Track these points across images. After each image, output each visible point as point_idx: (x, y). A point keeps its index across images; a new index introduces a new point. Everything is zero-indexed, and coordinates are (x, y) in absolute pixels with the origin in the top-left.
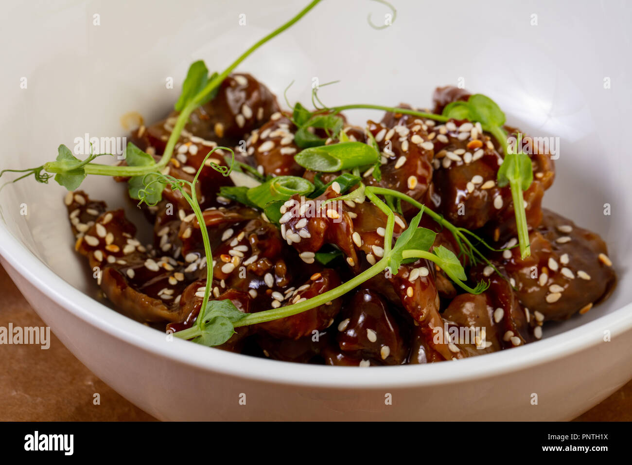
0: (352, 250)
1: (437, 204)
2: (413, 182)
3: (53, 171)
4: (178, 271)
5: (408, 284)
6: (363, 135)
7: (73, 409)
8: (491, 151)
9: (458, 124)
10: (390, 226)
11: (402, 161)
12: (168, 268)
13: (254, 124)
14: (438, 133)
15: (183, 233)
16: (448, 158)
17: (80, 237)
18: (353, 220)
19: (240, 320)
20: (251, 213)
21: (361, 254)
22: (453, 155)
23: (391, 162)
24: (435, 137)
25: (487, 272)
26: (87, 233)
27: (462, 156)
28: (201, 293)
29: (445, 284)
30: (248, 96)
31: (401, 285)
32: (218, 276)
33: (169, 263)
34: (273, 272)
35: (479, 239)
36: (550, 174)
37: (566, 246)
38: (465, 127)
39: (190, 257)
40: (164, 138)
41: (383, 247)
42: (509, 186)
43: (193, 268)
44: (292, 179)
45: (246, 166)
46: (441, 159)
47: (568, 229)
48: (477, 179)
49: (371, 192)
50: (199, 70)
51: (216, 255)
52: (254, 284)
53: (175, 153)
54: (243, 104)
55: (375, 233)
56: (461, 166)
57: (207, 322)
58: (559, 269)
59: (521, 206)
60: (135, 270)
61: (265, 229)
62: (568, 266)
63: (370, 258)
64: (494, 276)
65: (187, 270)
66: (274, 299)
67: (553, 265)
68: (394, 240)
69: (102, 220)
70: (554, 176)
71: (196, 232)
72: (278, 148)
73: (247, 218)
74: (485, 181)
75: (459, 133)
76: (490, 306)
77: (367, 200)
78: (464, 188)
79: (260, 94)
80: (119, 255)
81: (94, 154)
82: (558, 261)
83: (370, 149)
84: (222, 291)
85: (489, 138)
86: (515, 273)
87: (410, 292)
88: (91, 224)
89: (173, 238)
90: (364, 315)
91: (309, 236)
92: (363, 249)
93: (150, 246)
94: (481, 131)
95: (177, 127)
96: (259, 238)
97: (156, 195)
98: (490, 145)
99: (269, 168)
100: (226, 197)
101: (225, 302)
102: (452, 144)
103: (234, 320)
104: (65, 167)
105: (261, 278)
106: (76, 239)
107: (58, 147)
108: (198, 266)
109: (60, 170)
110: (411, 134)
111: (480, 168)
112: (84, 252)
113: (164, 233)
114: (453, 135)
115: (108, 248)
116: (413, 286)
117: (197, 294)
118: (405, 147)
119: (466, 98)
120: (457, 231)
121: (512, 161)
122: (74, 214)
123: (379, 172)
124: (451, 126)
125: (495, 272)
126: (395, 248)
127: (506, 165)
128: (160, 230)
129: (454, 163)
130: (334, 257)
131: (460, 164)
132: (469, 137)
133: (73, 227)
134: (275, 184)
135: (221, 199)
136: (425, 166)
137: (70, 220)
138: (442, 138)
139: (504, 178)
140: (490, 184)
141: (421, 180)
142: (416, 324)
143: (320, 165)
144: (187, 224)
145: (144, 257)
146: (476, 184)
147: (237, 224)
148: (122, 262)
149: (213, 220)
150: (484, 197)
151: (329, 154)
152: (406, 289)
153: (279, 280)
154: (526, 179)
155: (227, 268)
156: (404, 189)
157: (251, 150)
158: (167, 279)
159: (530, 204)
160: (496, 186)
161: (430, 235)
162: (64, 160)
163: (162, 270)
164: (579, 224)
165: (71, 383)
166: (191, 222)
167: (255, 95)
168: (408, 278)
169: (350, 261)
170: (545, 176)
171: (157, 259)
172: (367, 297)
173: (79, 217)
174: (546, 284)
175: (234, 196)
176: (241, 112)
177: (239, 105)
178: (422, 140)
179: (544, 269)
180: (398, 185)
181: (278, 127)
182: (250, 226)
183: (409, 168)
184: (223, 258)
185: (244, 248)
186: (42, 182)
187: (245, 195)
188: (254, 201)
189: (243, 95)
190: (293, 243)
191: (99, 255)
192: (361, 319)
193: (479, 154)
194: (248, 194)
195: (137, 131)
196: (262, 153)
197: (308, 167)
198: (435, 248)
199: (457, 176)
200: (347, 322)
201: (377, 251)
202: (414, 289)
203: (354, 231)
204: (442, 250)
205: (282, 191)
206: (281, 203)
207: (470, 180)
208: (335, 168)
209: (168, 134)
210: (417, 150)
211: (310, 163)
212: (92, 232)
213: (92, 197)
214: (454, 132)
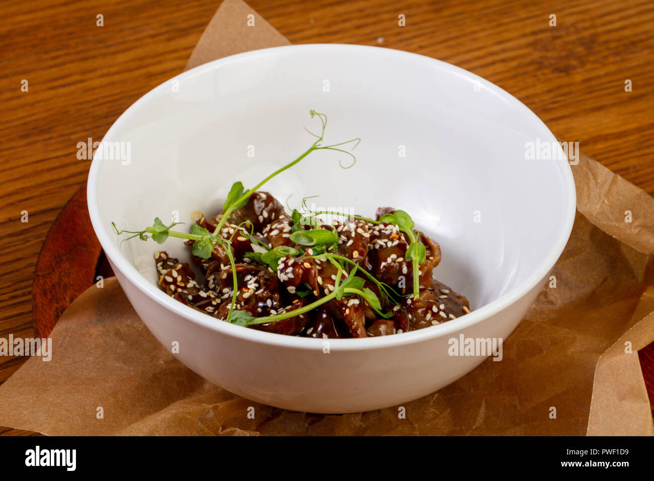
0: (317, 286)
1: (370, 269)
2: (356, 254)
3: (150, 232)
4: (218, 298)
5: (347, 307)
6: (331, 228)
7: (151, 375)
8: (403, 241)
9: (386, 225)
10: (339, 274)
11: (351, 242)
12: (212, 296)
13: (268, 221)
14: (374, 230)
15: (222, 275)
16: (378, 243)
17: (162, 277)
18: (319, 270)
19: (251, 321)
20: (262, 267)
21: (322, 289)
22: (381, 242)
23: (345, 243)
24: (372, 232)
25: (396, 309)
26: (167, 275)
27: (386, 243)
28: (229, 307)
29: (371, 314)
30: (267, 205)
31: (343, 307)
32: (240, 299)
33: (213, 294)
34: (272, 299)
35: (392, 289)
36: (437, 258)
37: (445, 300)
38: (389, 227)
39: (226, 290)
40: (215, 225)
41: (334, 285)
42: (411, 261)
43: (226, 296)
44: (286, 248)
45: (261, 243)
46: (374, 244)
47: (447, 291)
48: (394, 256)
49: (330, 256)
50: (238, 188)
51: (240, 289)
52: (261, 304)
53: (221, 232)
54: (263, 209)
55: (331, 278)
56: (385, 248)
57: (232, 321)
58: (438, 312)
59: (417, 273)
60: (193, 296)
61: (269, 275)
62: (444, 311)
63: (326, 291)
64: (399, 311)
65: (223, 297)
66: (271, 314)
67: (435, 309)
68: (341, 282)
69: (176, 267)
70: (440, 259)
71: (230, 275)
72: (281, 234)
73: (259, 269)
74: (398, 258)
75: (386, 230)
76: (395, 328)
77: (328, 261)
78: (386, 261)
79: (273, 204)
80: (185, 288)
81: (175, 222)
82: (438, 308)
83: (333, 235)
84: (241, 306)
85: (403, 234)
86: (413, 313)
87: (347, 311)
88: (169, 270)
89: (216, 282)
90: (322, 325)
91: (293, 277)
92: (323, 286)
93: (202, 286)
94: (398, 230)
95: (223, 219)
96: (266, 280)
97: (208, 253)
98: (403, 238)
99: (274, 244)
100: (249, 258)
101: (243, 312)
102: (381, 236)
103: (247, 321)
104: (158, 230)
105: (265, 302)
106: (159, 278)
107: (155, 218)
108: (230, 295)
109: (155, 232)
110: (357, 227)
111: (396, 250)
112: (164, 285)
113: (211, 279)
114: (383, 231)
115: (178, 284)
116: (350, 308)
117: (227, 307)
118: (353, 235)
119: (392, 213)
120: (379, 284)
121: (414, 247)
122: (159, 264)
123: (337, 247)
124: (382, 226)
125: (400, 309)
126: (341, 286)
127: (411, 249)
128: (208, 277)
129: (381, 246)
130: (307, 294)
131: (385, 247)
132: (392, 233)
133: (158, 272)
134: (276, 250)
135: (246, 259)
136: (364, 247)
137: (157, 267)
138: (376, 233)
139: (409, 257)
140: (401, 259)
141: (361, 254)
142: (351, 332)
143: (304, 241)
144: (225, 271)
145: (199, 290)
146: (392, 259)
147: (254, 272)
148: (185, 292)
149: (240, 268)
150: (397, 266)
151: (309, 235)
152: (345, 311)
153: (275, 303)
154: (422, 258)
155: (246, 295)
156: (351, 257)
157: (266, 235)
158: (211, 302)
159: (423, 273)
160: (404, 261)
161: (362, 282)
162: (157, 227)
163: (209, 297)
164: (454, 290)
165: (151, 361)
166: (227, 270)
167: (271, 205)
168: (347, 304)
169: (315, 293)
170: (434, 258)
171: (206, 292)
172: (324, 316)
173: (162, 266)
174: (430, 320)
175: (253, 257)
176: (261, 214)
177: (261, 209)
178: (363, 232)
179: (430, 311)
180: (347, 255)
181: (283, 223)
182: (262, 273)
183: (354, 247)
184: (244, 290)
185: (257, 285)
186: (144, 240)
187: (260, 258)
188: (264, 261)
189: (263, 204)
190: (284, 281)
191: (172, 287)
192: (320, 327)
193: (396, 242)
194: (261, 257)
195: (200, 220)
196: (272, 236)
197: (297, 242)
198: (364, 289)
199: (382, 254)
200: (312, 329)
201: (331, 287)
202: (350, 311)
203: (319, 275)
204: (367, 290)
205: (281, 253)
206: (279, 259)
207: (389, 256)
208: (312, 244)
209: (217, 223)
210: (360, 237)
211: (298, 240)
212: (170, 274)
213: (170, 256)
214: (384, 229)
